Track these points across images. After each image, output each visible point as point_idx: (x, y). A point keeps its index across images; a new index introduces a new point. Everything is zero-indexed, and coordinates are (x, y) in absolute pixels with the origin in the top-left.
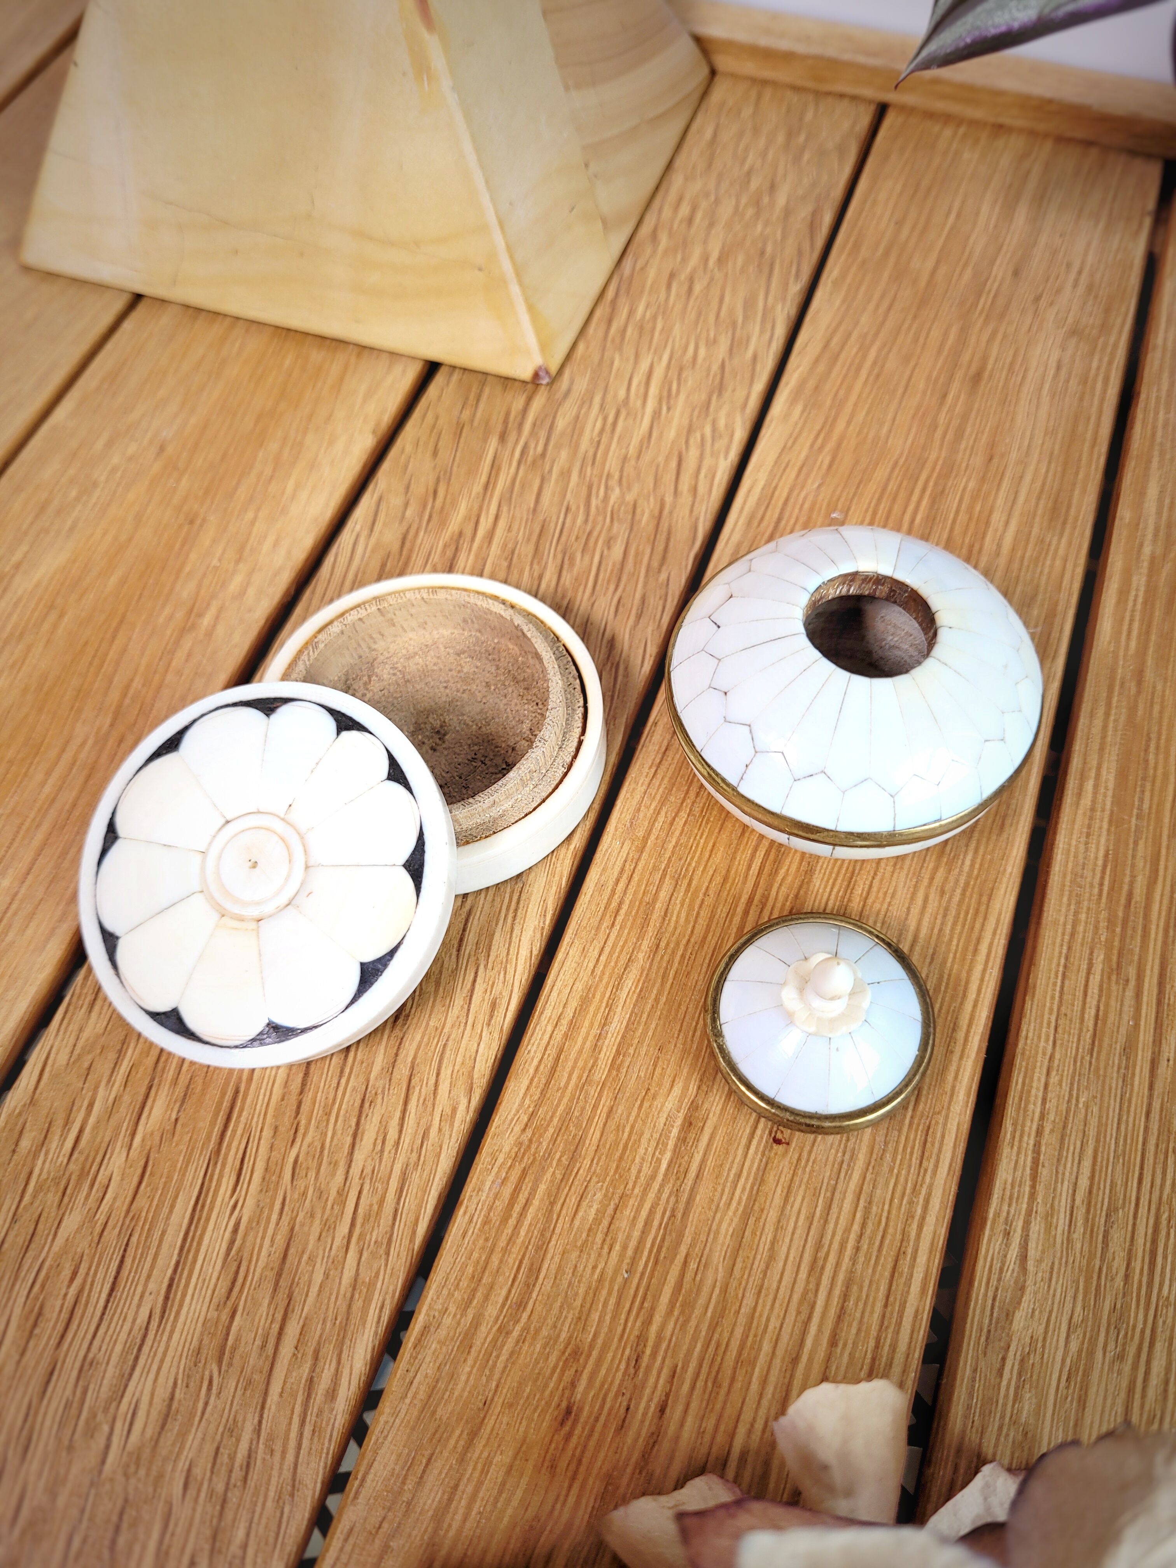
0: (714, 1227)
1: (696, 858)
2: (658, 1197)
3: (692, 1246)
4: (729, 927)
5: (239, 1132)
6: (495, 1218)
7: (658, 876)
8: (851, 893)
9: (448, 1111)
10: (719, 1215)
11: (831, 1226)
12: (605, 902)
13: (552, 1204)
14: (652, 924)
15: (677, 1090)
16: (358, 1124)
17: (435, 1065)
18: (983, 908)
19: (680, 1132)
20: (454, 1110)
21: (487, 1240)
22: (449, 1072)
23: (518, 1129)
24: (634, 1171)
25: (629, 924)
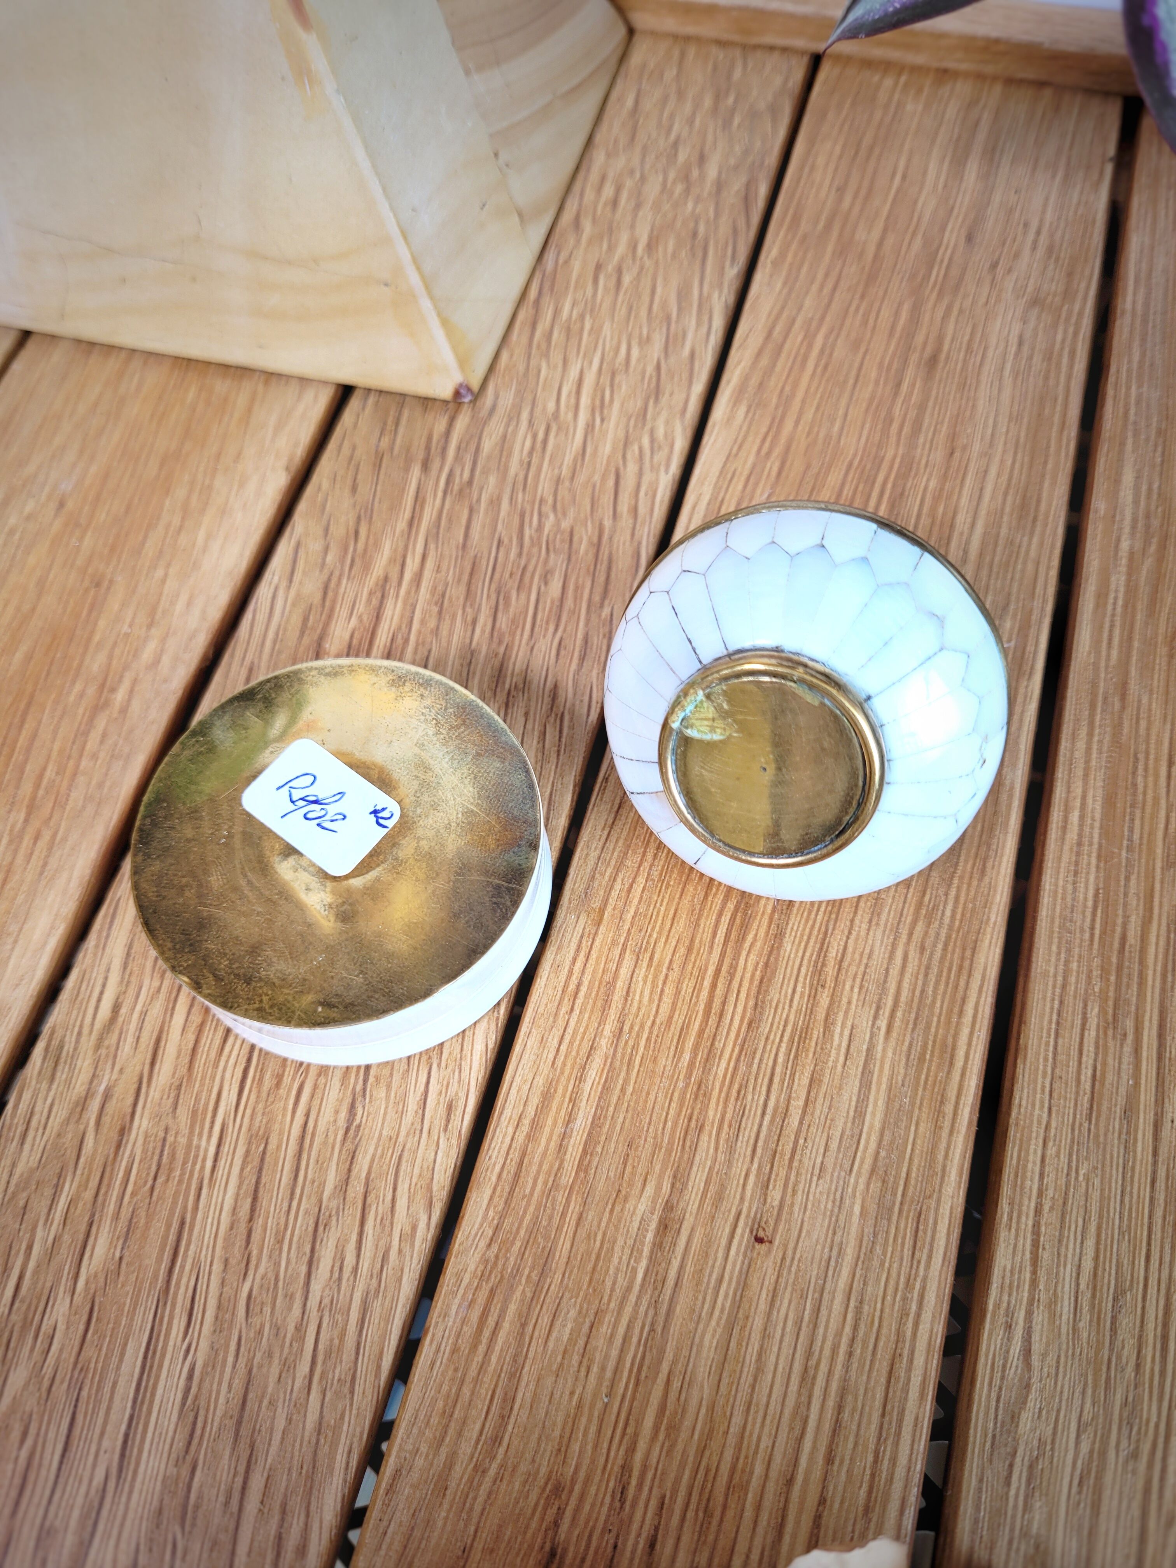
0: (697, 1340)
1: (657, 928)
2: (636, 1311)
3: (674, 1362)
4: (696, 1003)
5: (188, 1268)
6: (465, 1347)
7: (617, 952)
8: (825, 956)
9: (408, 1229)
10: (701, 1326)
11: (821, 1331)
12: (562, 984)
13: (523, 1325)
14: (613, 1006)
15: (649, 1190)
16: (313, 1250)
17: (391, 1178)
18: (967, 963)
19: (655, 1237)
20: (414, 1228)
21: (456, 1370)
22: (406, 1186)
23: (482, 1244)
24: (608, 1284)
25: (589, 1007)
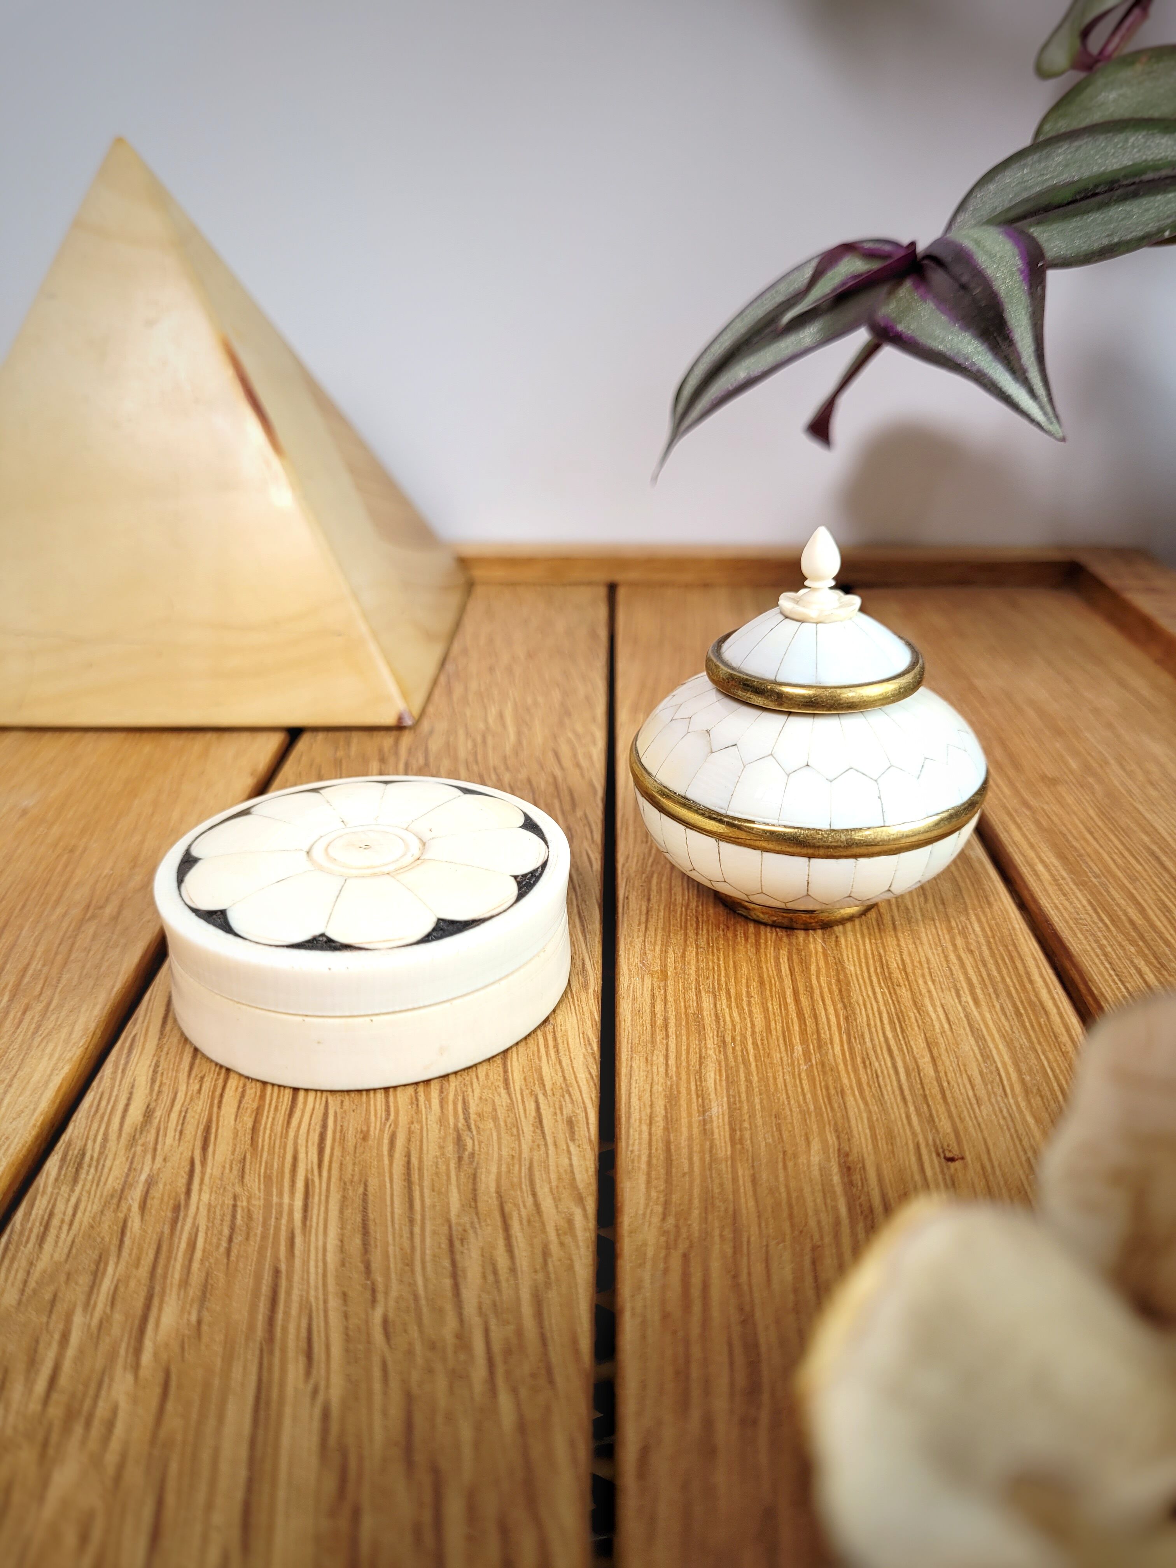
1: (723, 974)
4: (787, 1014)
5: (294, 1311)
7: (692, 994)
8: (888, 968)
9: (563, 1224)
12: (649, 1021)
14: (707, 1027)
15: (816, 1146)
16: (454, 1263)
17: (526, 1188)
20: (570, 1222)
21: (675, 1333)
22: (546, 1189)
23: (656, 1219)
24: (813, 1223)
25: (684, 1032)
